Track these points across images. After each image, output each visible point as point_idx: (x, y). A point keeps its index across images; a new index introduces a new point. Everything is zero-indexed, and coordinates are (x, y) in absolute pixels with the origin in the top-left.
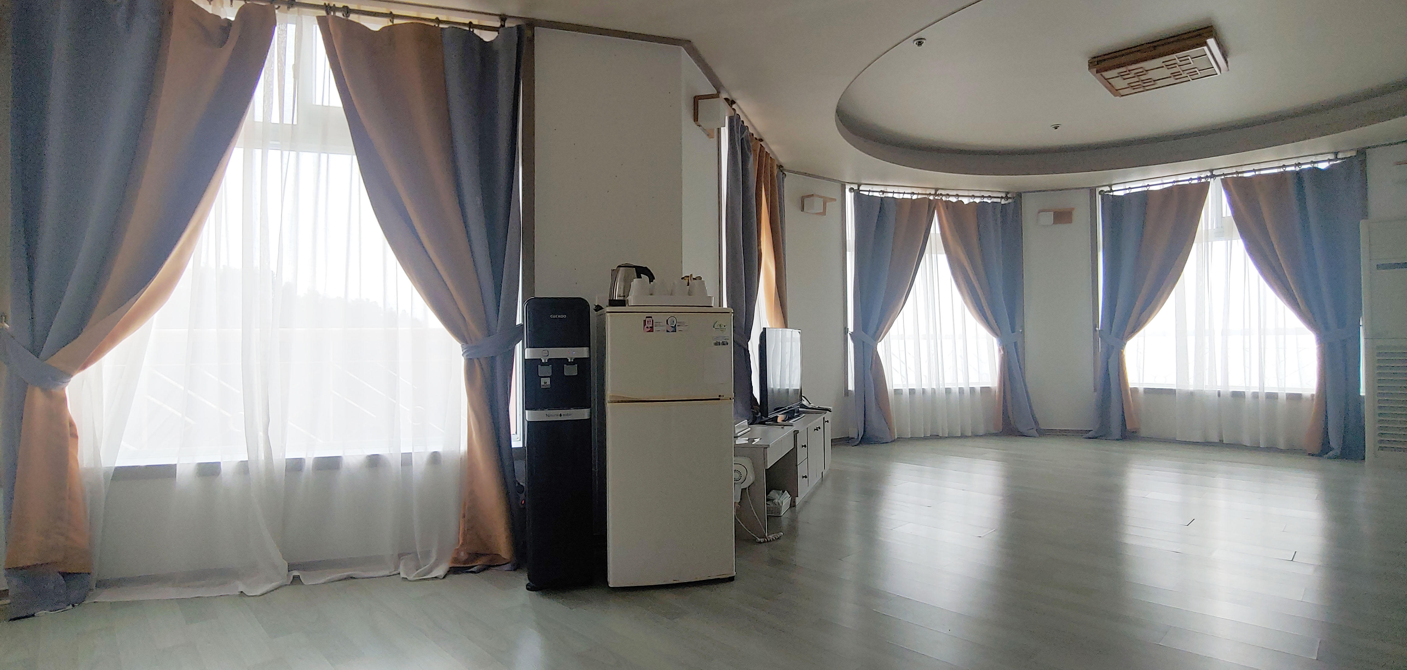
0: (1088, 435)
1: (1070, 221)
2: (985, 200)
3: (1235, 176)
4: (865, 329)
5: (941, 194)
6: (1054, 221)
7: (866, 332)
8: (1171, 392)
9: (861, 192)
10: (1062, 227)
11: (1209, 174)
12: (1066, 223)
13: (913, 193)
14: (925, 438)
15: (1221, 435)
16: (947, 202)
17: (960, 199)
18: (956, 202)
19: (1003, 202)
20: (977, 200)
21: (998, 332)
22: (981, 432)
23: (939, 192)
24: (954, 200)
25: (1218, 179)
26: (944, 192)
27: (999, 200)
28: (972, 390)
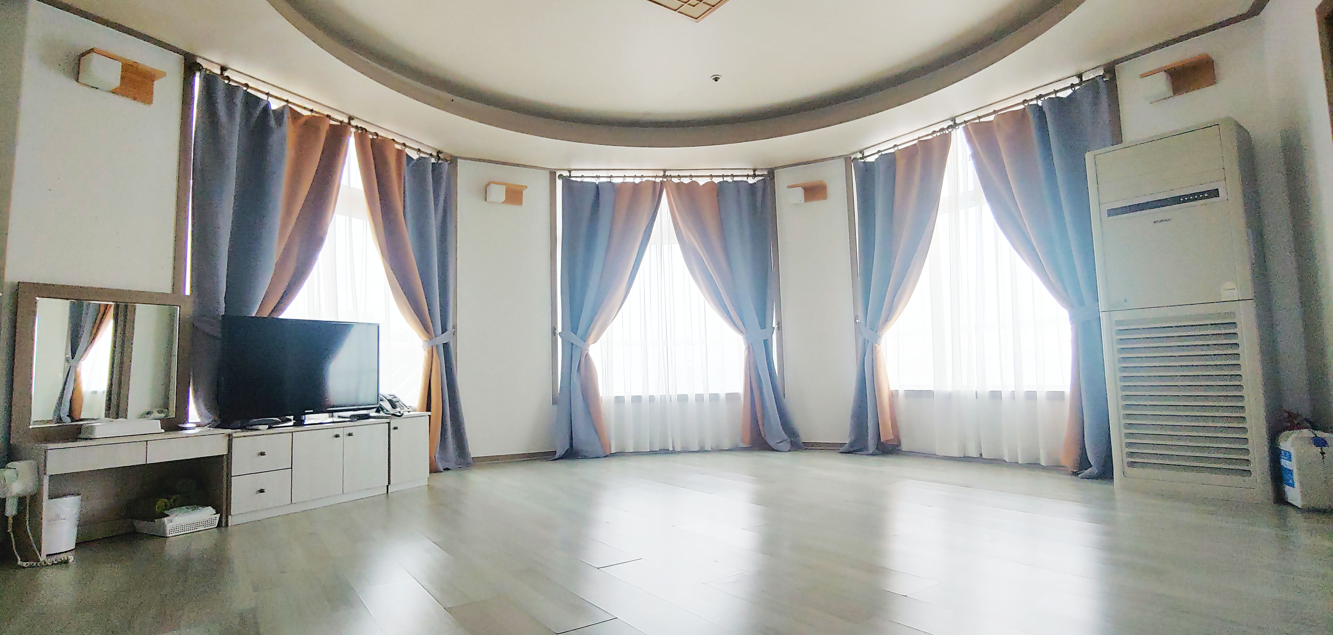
0: (842, 449)
1: (825, 197)
2: (725, 179)
3: (977, 121)
4: (574, 329)
5: (670, 176)
6: (805, 200)
7: (575, 333)
8: (930, 394)
9: (571, 179)
10: (816, 205)
11: (952, 123)
12: (819, 199)
13: (635, 176)
14: (652, 453)
15: (979, 447)
16: (681, 184)
17: (694, 179)
18: (690, 183)
19: (751, 181)
20: (716, 180)
21: (742, 328)
22: (726, 444)
23: (668, 173)
24: (686, 181)
25: (961, 126)
26: (673, 173)
27: (745, 179)
28: (715, 397)
